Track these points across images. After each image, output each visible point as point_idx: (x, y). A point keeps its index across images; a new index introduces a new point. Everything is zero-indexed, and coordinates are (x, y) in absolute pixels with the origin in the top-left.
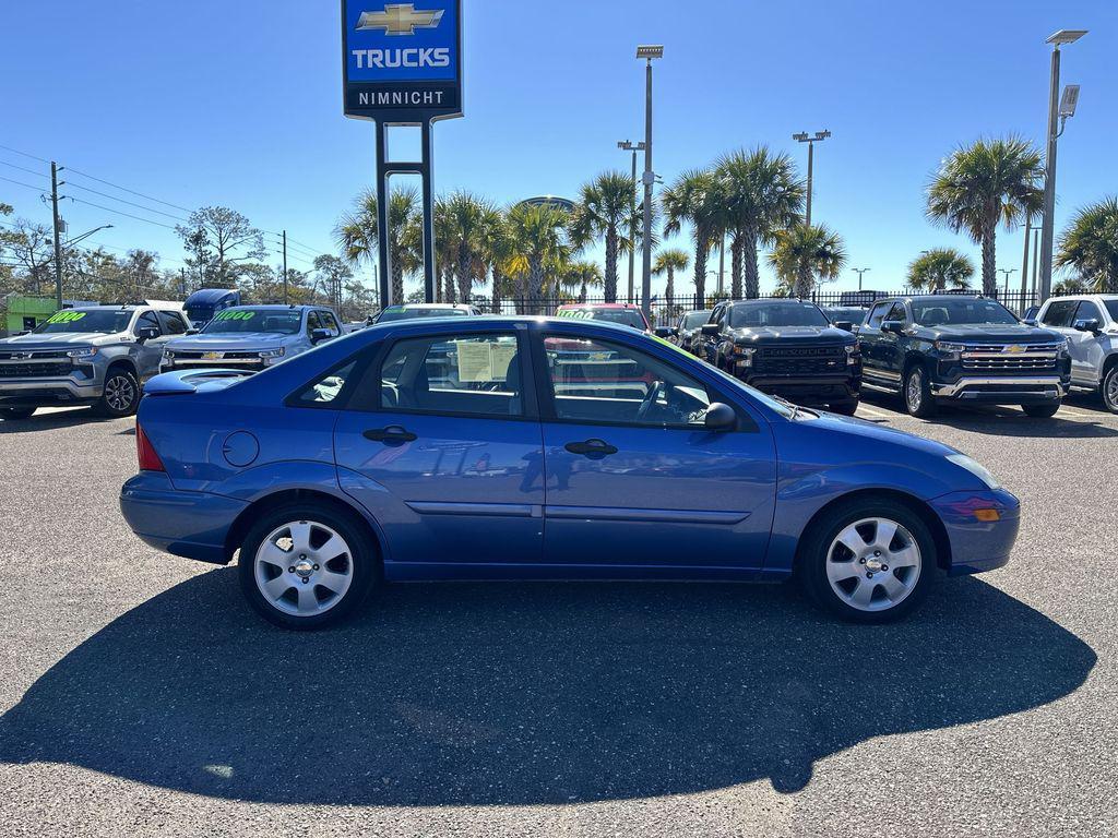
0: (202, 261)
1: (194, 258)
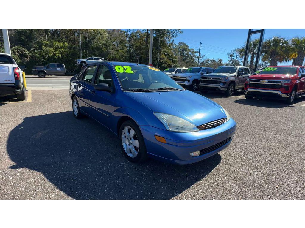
0: (232, 60)
1: (230, 60)
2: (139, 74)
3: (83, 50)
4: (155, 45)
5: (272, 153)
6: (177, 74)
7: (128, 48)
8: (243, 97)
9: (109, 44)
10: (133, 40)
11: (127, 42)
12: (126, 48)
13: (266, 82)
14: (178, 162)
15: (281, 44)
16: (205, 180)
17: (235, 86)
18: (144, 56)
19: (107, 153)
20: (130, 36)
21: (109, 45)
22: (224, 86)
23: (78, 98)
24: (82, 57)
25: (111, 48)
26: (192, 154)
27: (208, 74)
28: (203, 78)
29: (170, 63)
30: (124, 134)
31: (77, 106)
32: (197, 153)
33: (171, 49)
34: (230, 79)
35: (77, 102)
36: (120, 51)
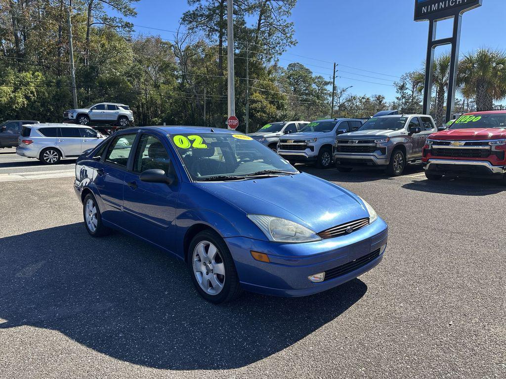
0: (403, 97)
1: (400, 96)
2: (215, 148)
3: (79, 87)
4: (239, 73)
5: (455, 276)
6: (287, 135)
7: (180, 81)
8: (421, 176)
9: (138, 73)
10: (189, 64)
11: (177, 66)
12: (176, 79)
13: (460, 146)
14: (289, 292)
15: (494, 65)
16: (337, 322)
17: (405, 155)
18: (216, 97)
19: (166, 293)
20: (183, 53)
21: (138, 75)
22: (382, 157)
23: (97, 197)
24: (78, 102)
25: (142, 80)
26: (312, 278)
27: (349, 134)
28: (340, 142)
29: (272, 109)
30: (198, 255)
31: (95, 211)
32: (320, 277)
33: (272, 80)
34: (396, 141)
35: (95, 204)
36: (162, 87)
